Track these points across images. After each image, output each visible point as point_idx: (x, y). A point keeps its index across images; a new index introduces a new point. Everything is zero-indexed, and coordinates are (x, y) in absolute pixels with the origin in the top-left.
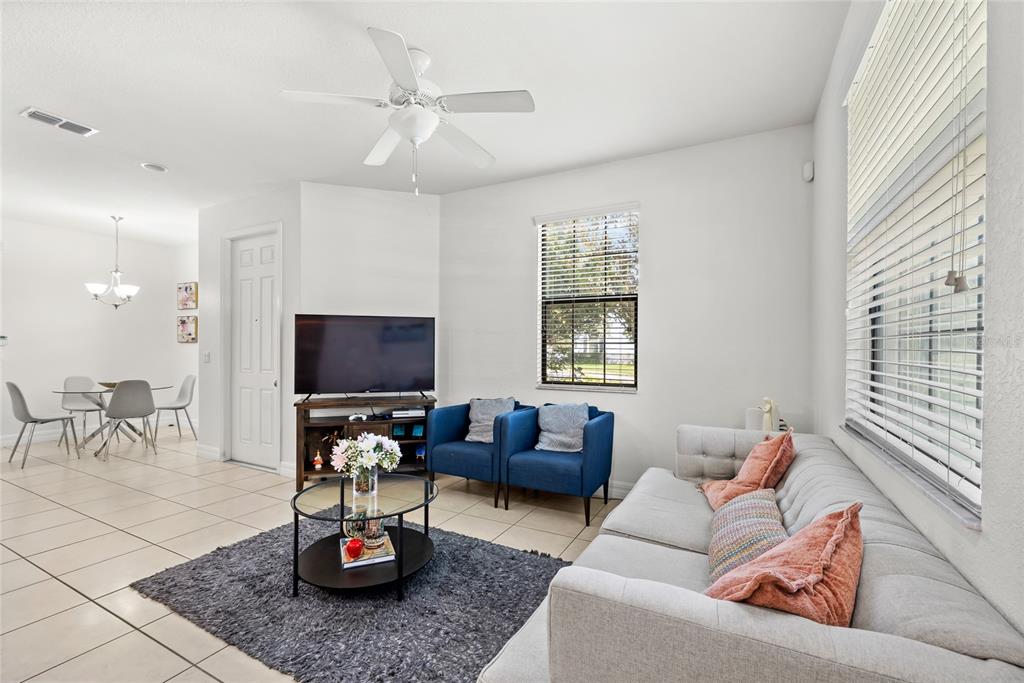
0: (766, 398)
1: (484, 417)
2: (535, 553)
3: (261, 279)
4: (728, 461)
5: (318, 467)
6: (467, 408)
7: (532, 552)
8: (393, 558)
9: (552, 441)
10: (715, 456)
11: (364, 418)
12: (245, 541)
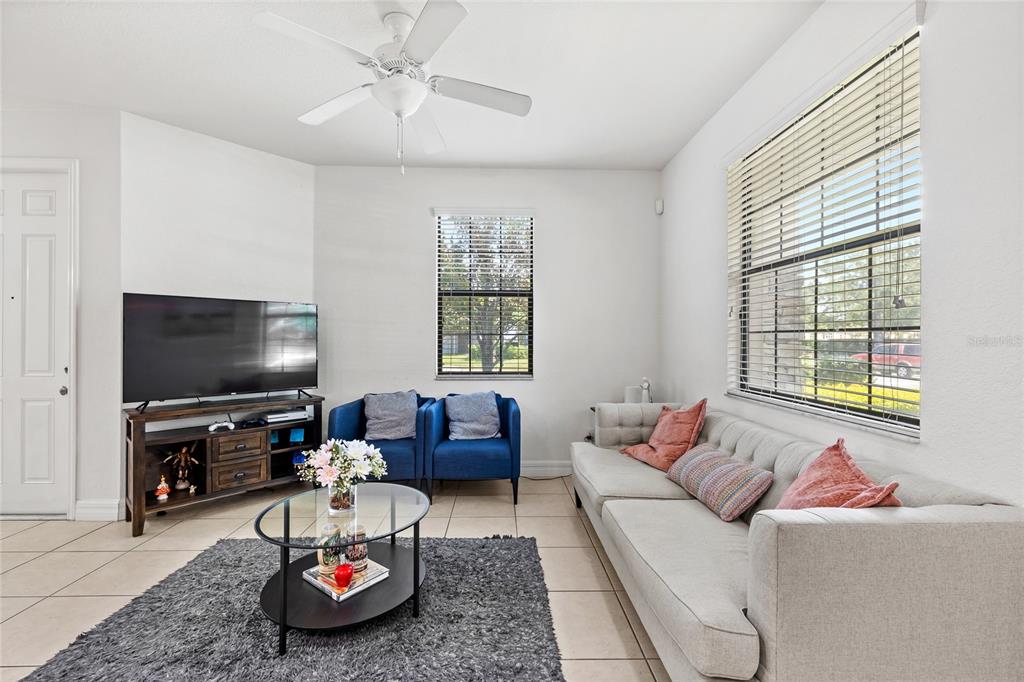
0: (645, 378)
1: (386, 412)
2: (498, 537)
3: (24, 237)
4: (637, 429)
5: (163, 497)
6: (362, 404)
7: (494, 537)
8: (386, 575)
9: (465, 430)
10: (629, 426)
11: (232, 426)
12: (118, 615)
